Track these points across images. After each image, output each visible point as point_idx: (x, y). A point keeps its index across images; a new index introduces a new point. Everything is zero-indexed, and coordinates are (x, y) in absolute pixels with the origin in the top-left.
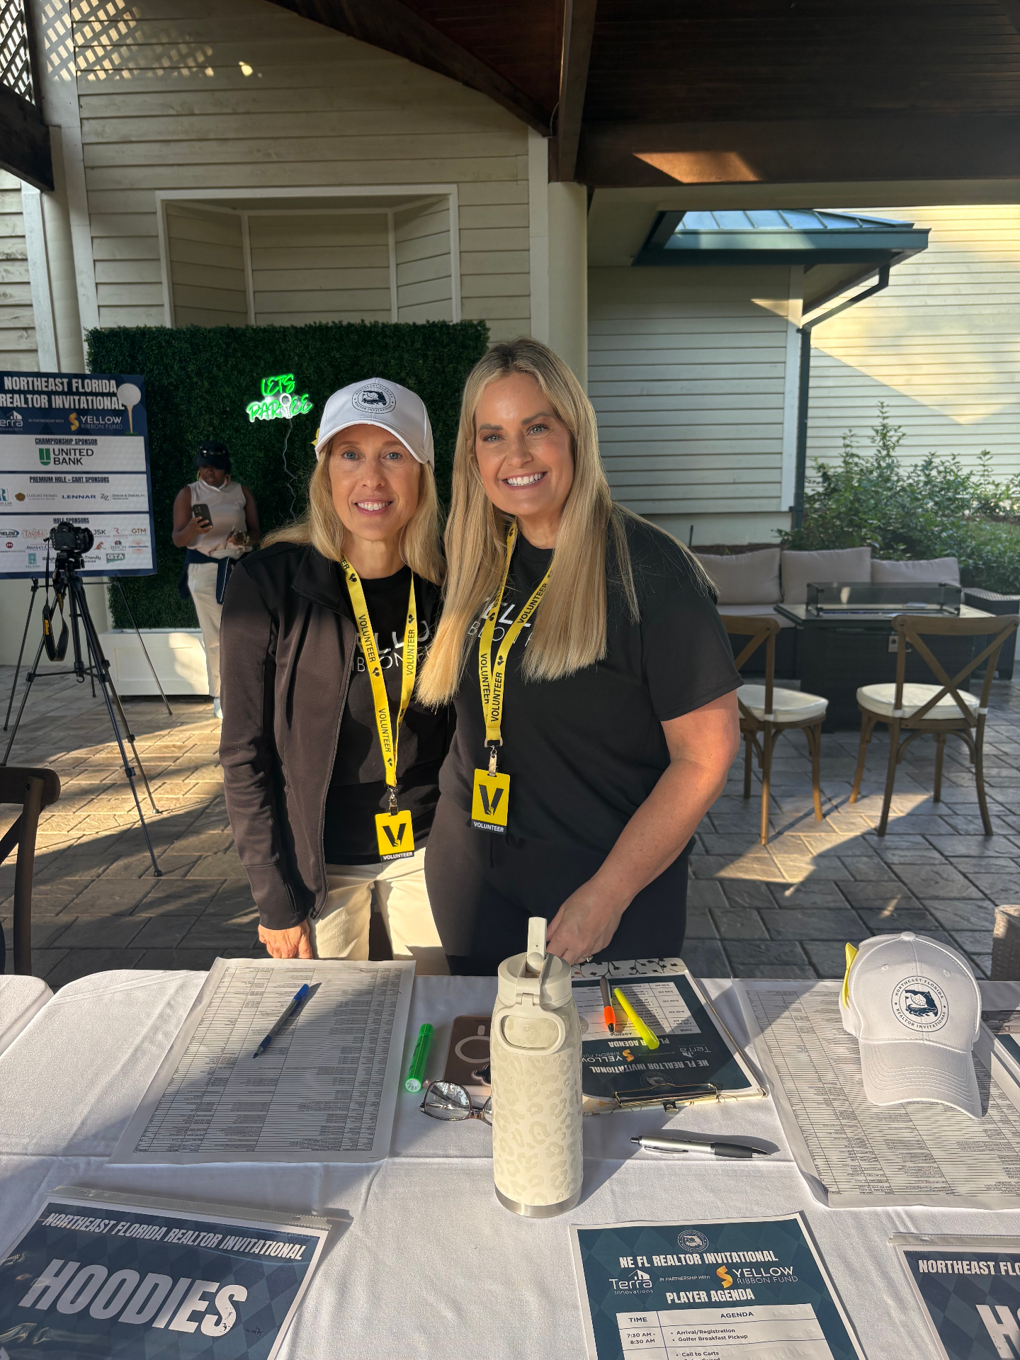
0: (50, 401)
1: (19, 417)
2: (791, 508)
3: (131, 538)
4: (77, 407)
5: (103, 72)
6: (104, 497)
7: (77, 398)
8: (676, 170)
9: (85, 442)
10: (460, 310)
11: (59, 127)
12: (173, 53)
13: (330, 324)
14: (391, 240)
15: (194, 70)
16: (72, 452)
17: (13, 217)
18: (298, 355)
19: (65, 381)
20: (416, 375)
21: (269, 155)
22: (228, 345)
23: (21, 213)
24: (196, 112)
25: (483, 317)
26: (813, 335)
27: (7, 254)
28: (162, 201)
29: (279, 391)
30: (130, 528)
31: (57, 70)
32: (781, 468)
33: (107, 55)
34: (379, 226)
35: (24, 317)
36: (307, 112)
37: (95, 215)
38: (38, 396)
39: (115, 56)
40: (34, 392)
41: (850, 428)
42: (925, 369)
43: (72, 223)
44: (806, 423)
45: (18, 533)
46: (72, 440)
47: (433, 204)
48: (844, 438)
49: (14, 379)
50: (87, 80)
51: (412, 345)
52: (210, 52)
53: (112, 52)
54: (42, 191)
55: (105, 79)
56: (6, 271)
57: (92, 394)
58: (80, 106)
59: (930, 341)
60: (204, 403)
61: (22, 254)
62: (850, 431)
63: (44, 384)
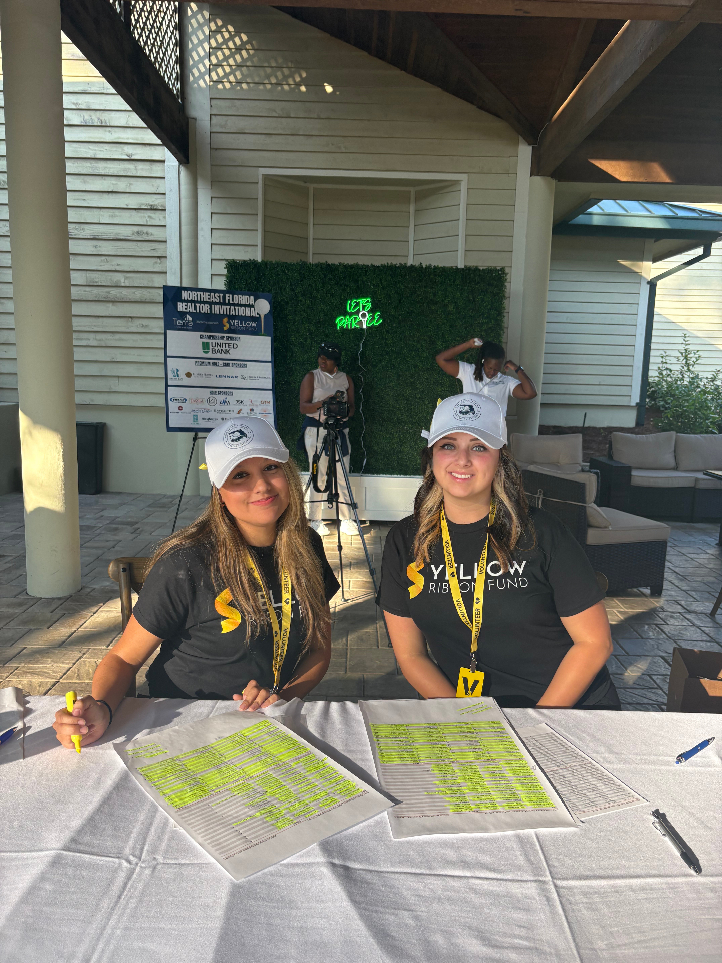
0: (211, 309)
1: (191, 319)
2: (637, 403)
3: (260, 407)
4: (228, 314)
5: (228, 84)
6: (243, 378)
7: (228, 307)
8: (617, 172)
9: (233, 338)
10: (463, 260)
11: (195, 119)
12: (279, 74)
13: (398, 265)
14: (412, 208)
15: (293, 86)
16: (224, 344)
17: (158, 180)
18: (373, 285)
19: (221, 295)
20: (455, 303)
21: (340, 148)
22: (326, 276)
23: (164, 178)
24: (292, 116)
25: (503, 265)
26: (658, 287)
27: (152, 205)
28: (263, 175)
29: (359, 309)
30: (260, 400)
31: (196, 80)
32: (632, 376)
33: (232, 72)
34: (405, 198)
35: (159, 249)
36: (369, 120)
37: (215, 182)
38: (203, 305)
39: (238, 74)
40: (201, 302)
41: (665, 350)
42: (699, 312)
43: (198, 187)
44: (650, 346)
45: (186, 400)
46: (224, 337)
47: (446, 187)
48: (662, 357)
49: (188, 292)
50: (217, 88)
51: (454, 282)
52: (304, 75)
53: (236, 70)
54: (180, 163)
55: (229, 89)
56: (150, 217)
57: (238, 305)
58: (211, 106)
59: (704, 293)
60: (305, 315)
61: (162, 206)
62: (665, 353)
63: (208, 297)
